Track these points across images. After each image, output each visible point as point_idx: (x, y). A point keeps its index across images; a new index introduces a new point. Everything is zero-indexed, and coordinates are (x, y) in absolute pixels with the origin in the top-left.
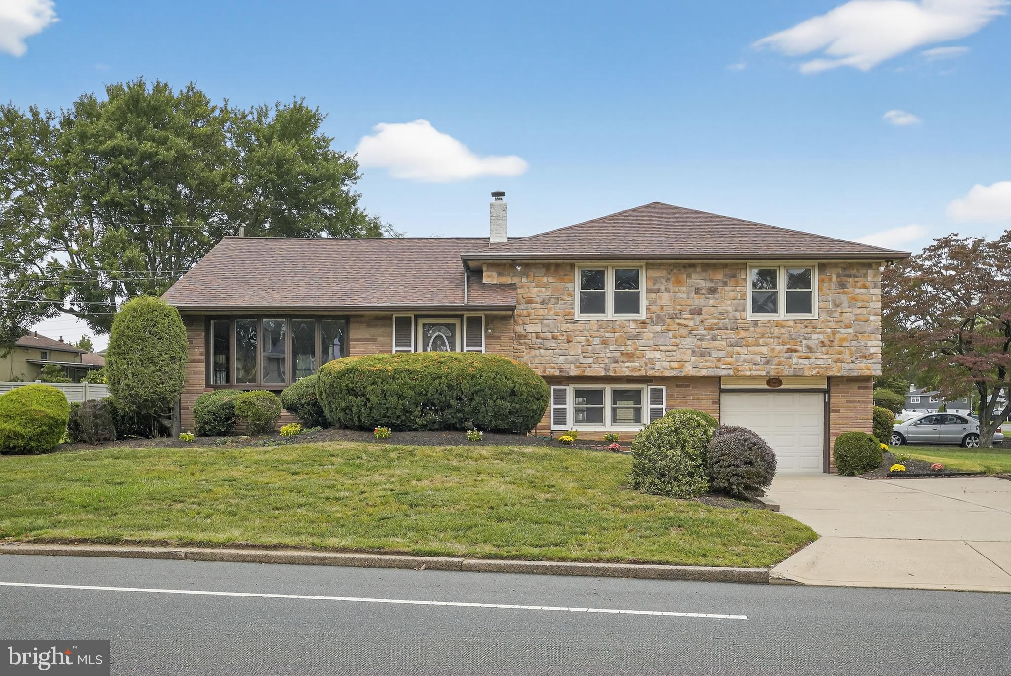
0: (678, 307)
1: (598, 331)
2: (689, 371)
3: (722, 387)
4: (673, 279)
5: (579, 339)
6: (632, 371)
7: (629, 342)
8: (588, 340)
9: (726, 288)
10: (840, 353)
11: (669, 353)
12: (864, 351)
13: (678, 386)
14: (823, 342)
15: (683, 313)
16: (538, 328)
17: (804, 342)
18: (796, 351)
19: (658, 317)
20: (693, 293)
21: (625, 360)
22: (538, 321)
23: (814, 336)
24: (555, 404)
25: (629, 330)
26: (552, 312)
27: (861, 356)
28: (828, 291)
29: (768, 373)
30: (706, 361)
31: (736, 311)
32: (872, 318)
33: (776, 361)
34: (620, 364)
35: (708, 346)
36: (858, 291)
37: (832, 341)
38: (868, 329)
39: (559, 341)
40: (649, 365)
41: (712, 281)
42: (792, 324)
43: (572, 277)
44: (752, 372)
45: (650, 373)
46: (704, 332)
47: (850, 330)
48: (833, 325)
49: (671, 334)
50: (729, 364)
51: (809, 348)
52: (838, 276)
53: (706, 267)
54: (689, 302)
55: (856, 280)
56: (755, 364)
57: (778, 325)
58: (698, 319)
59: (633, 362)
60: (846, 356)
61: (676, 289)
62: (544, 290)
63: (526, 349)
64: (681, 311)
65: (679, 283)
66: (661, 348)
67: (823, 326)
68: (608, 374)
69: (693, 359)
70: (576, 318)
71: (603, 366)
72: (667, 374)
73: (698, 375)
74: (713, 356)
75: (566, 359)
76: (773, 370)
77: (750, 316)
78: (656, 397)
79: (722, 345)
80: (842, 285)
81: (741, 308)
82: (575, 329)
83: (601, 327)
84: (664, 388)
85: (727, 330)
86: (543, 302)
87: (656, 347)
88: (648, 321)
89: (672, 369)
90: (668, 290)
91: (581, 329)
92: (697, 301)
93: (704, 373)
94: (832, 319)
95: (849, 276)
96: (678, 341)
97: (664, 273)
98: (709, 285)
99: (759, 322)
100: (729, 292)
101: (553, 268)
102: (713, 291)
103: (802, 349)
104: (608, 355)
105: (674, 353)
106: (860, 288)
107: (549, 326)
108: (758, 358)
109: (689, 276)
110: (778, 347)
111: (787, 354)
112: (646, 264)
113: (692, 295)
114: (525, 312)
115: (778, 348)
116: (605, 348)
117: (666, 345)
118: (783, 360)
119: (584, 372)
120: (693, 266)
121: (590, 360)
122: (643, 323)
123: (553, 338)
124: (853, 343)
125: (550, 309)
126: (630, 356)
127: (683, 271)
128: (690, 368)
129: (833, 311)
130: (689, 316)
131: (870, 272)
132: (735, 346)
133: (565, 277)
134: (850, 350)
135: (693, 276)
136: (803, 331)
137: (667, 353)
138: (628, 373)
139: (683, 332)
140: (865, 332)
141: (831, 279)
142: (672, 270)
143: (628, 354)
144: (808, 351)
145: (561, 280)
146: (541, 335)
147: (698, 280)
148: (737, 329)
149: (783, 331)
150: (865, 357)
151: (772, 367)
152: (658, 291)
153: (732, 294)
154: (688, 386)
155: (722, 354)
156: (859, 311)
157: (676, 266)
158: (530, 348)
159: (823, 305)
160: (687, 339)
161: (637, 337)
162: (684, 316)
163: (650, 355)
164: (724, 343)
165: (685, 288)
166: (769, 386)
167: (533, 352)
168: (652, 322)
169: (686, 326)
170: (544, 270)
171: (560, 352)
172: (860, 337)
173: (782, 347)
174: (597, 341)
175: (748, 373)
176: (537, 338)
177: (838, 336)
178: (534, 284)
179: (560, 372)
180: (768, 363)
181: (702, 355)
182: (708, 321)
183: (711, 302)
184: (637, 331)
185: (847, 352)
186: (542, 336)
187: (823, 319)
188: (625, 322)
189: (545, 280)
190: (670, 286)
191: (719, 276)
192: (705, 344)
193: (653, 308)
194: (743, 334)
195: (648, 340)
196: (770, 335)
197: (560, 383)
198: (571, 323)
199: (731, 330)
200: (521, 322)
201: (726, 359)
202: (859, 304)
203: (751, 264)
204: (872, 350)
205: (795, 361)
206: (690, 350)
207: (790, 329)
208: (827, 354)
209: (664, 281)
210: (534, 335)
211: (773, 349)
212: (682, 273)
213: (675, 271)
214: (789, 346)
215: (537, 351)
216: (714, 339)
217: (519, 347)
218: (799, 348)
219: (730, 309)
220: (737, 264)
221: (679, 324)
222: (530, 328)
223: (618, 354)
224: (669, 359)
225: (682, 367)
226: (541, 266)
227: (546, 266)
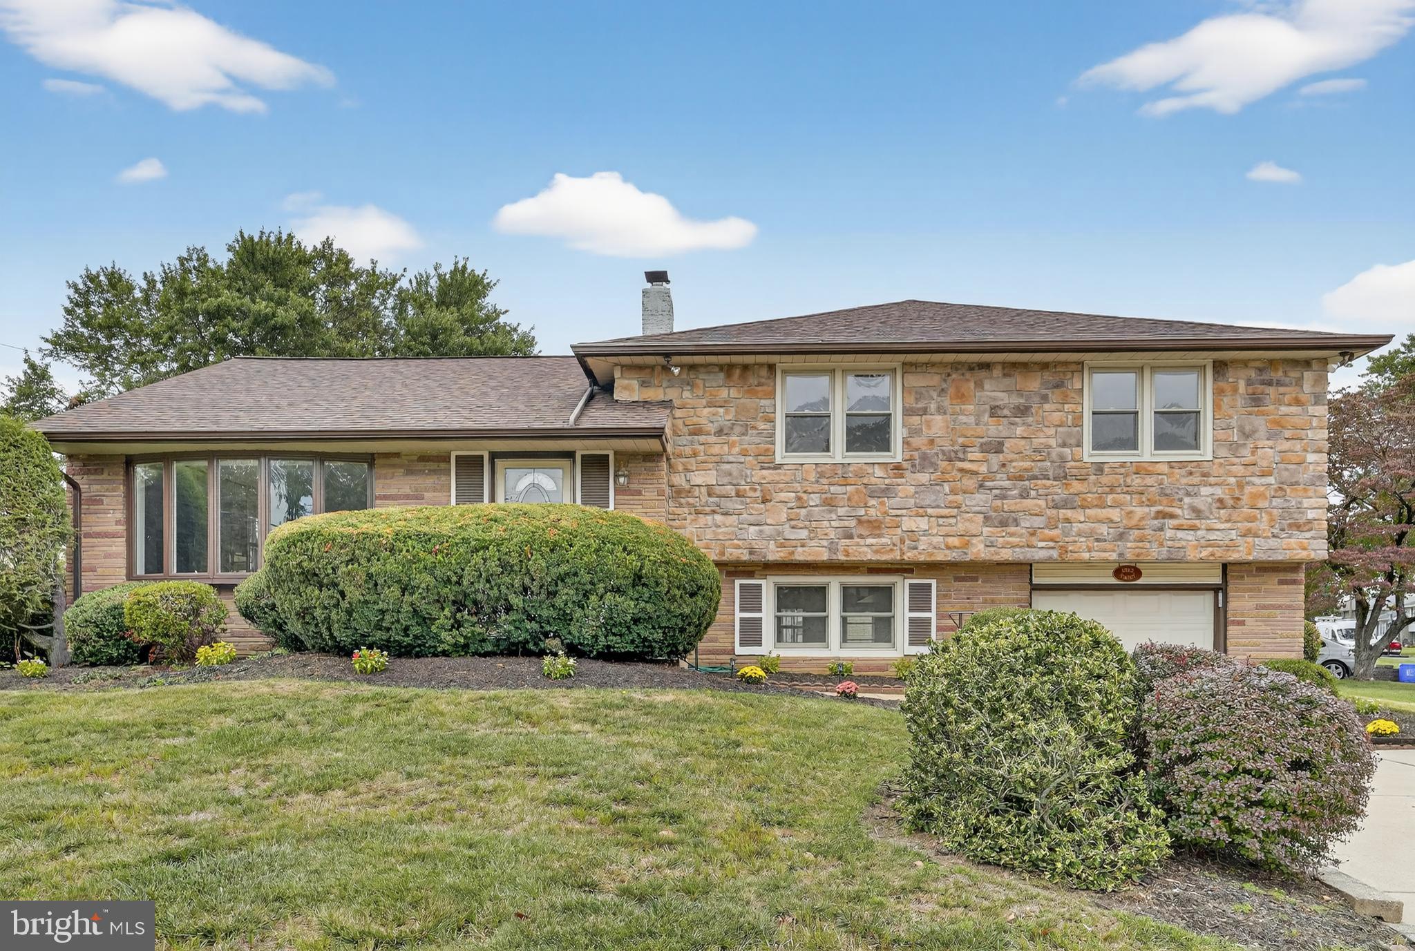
0: (961, 440)
1: (817, 482)
2: (979, 551)
3: (1036, 581)
4: (951, 391)
5: (783, 496)
6: (877, 552)
7: (872, 502)
8: (799, 499)
9: (1047, 407)
10: (1252, 519)
11: (944, 520)
12: (1295, 516)
13: (957, 579)
14: (1220, 501)
15: (969, 449)
16: (710, 478)
17: (1187, 500)
18: (1172, 516)
19: (924, 457)
20: (987, 415)
21: (866, 533)
22: (711, 466)
23: (1205, 491)
24: (742, 610)
25: (873, 480)
26: (736, 450)
27: (1290, 525)
28: (1231, 411)
29: (1121, 555)
30: (1011, 535)
31: (1064, 445)
32: (1311, 457)
33: (1135, 533)
34: (856, 540)
35: (1013, 508)
36: (1284, 409)
37: (1238, 499)
38: (1304, 477)
39: (748, 500)
40: (907, 542)
41: (1020, 393)
42: (1165, 469)
43: (770, 388)
44: (1094, 554)
45: (909, 556)
46: (1007, 484)
47: (1271, 480)
48: (1239, 470)
49: (947, 488)
50: (1052, 540)
51: (1197, 512)
52: (1249, 383)
53: (1011, 368)
54: (980, 430)
55: (1282, 390)
56: (1097, 540)
57: (1141, 470)
58: (995, 459)
59: (879, 536)
60: (1263, 525)
61: (957, 408)
62: (721, 410)
63: (690, 514)
64: (964, 446)
65: (961, 397)
66: (930, 511)
67: (1222, 471)
68: (834, 557)
69: (986, 530)
70: (778, 460)
71: (825, 543)
72: (940, 557)
73: (996, 558)
74: (1023, 525)
75: (761, 531)
76: (1130, 551)
77: (1089, 454)
78: (920, 597)
79: (1040, 507)
80: (1256, 400)
81: (1073, 441)
82: (777, 478)
83: (822, 475)
84: (934, 582)
85: (1049, 479)
86: (720, 432)
87: (921, 511)
88: (905, 465)
89: (948, 548)
90: (941, 410)
91: (787, 479)
92: (994, 429)
93: (1006, 555)
94: (1237, 460)
95: (1269, 383)
96: (959, 498)
97: (935, 380)
98: (1016, 400)
99: (1106, 466)
100: (1052, 412)
101: (737, 372)
102: (1022, 411)
103: (1184, 513)
104: (834, 524)
105: (953, 521)
106: (1290, 405)
107: (730, 474)
108: (1103, 529)
109: (979, 385)
110: (1138, 509)
111: (1156, 522)
112: (904, 364)
113: (986, 417)
114: (688, 450)
115: (1140, 511)
116: (831, 512)
117: (938, 507)
118: (1147, 532)
119: (793, 553)
120: (986, 366)
121: (804, 534)
122: (898, 467)
123: (738, 495)
124: (1276, 502)
125: (731, 445)
126: (875, 527)
127: (968, 375)
128: (981, 546)
129: (1239, 446)
130: (979, 456)
131: (1308, 375)
132: (1063, 507)
133: (759, 388)
134: (1270, 514)
135: (987, 386)
136: (1184, 481)
137: (941, 521)
138: (869, 555)
139: (970, 483)
140: (1297, 483)
141: (1235, 390)
142: (949, 375)
143: (869, 522)
144: (1194, 515)
145: (751, 393)
146: (718, 490)
147: (995, 390)
148: (1065, 478)
149: (1150, 481)
150: (1298, 527)
151: (1129, 545)
152: (925, 411)
153: (1057, 417)
154: (975, 579)
155: (1038, 522)
156: (1286, 445)
157: (955, 366)
158: (698, 512)
159: (1221, 434)
160: (977, 496)
161: (887, 491)
162: (970, 456)
163: (908, 524)
164: (1042, 503)
165: (972, 407)
166: (1121, 579)
167: (703, 520)
168: (914, 466)
169: (976, 473)
170: (722, 375)
171: (752, 519)
172: (1288, 491)
173: (1146, 510)
174: (815, 499)
175: (1086, 556)
176: (709, 495)
177: (1248, 489)
178: (704, 402)
179: (751, 553)
180: (1121, 537)
181: (1003, 524)
182: (1014, 464)
183: (1019, 431)
184: (887, 481)
185: (1265, 517)
186: (718, 492)
187: (1222, 461)
188: (865, 467)
189: (724, 393)
190: (946, 402)
191: (1034, 384)
192: (1008, 504)
193: (916, 441)
194: (1076, 486)
195: (907, 497)
196: (1125, 489)
197: (750, 575)
198: (769, 468)
199: (1055, 479)
200: (680, 468)
201: (1046, 531)
202: (1288, 434)
203: (1094, 363)
204: (1311, 515)
205: (1169, 533)
206: (982, 516)
207: (1160, 477)
208: (1228, 521)
209: (935, 395)
210: (704, 490)
211: (1131, 512)
212: (968, 380)
213: (954, 376)
214: (1160, 508)
215: (709, 518)
216: (1024, 495)
217: (679, 511)
218: (1179, 512)
219: (1053, 442)
220: (1066, 363)
221: (961, 470)
222: (698, 478)
223: (853, 523)
224: (944, 530)
225: (967, 544)
226: (717, 369)
227: (728, 369)
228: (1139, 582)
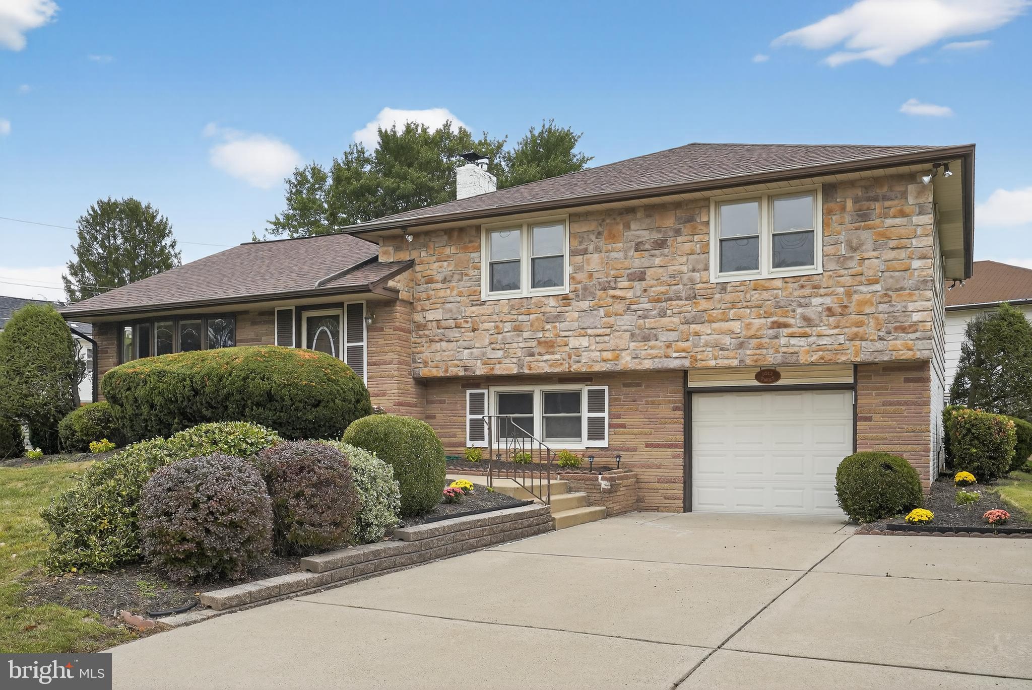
0: (612, 272)
1: (509, 313)
2: (627, 362)
3: (691, 385)
4: (606, 233)
5: (486, 325)
6: (551, 366)
7: (548, 327)
8: (497, 327)
9: (679, 239)
10: (859, 324)
11: (600, 338)
12: (900, 319)
13: (625, 385)
14: (829, 309)
15: (619, 279)
16: (436, 315)
17: (799, 310)
18: (786, 326)
19: (585, 289)
20: (633, 250)
21: (543, 351)
22: (438, 305)
23: (816, 301)
24: (471, 414)
25: (548, 309)
26: (455, 292)
27: (896, 329)
28: (839, 228)
29: (741, 361)
30: (652, 348)
31: (694, 271)
32: (916, 264)
33: (754, 342)
34: (537, 357)
35: (652, 326)
36: (889, 222)
37: (846, 307)
38: (910, 283)
39: (463, 330)
40: (573, 357)
41: (659, 230)
42: (779, 284)
43: (477, 245)
44: (719, 361)
45: (575, 368)
46: (648, 306)
47: (877, 287)
48: (847, 280)
49: (602, 312)
50: (684, 351)
51: (806, 319)
52: (856, 201)
53: (650, 210)
54: (627, 263)
55: (887, 204)
56: (722, 349)
57: (758, 286)
58: (639, 286)
59: (553, 353)
60: (870, 329)
61: (610, 247)
62: (445, 263)
63: (426, 342)
64: (616, 277)
65: (613, 237)
66: (589, 331)
67: (831, 282)
68: (521, 371)
69: (632, 345)
70: (483, 298)
71: (515, 360)
72: (597, 368)
73: (639, 367)
74: (661, 339)
75: (472, 353)
77: (715, 275)
78: (596, 402)
79: (673, 322)
80: (863, 216)
81: (701, 266)
82: (482, 312)
83: (512, 308)
84: (606, 388)
85: (681, 300)
86: (444, 281)
87: (583, 332)
88: (571, 296)
89: (605, 361)
90: (598, 250)
91: (489, 312)
92: (637, 262)
93: (648, 365)
94: (846, 272)
95: (876, 199)
96: (611, 320)
97: (593, 226)
98: (656, 236)
99: (729, 285)
100: (683, 243)
101: (456, 234)
102: (661, 244)
103: (796, 322)
104: (521, 345)
105: (607, 338)
106: (894, 217)
107: (451, 311)
108: (727, 340)
109: (627, 227)
110: (757, 321)
111: (771, 331)
112: (570, 215)
113: (632, 253)
114: (424, 296)
115: (757, 322)
116: (519, 336)
117: (596, 328)
118: (763, 341)
119: (493, 369)
120: (632, 210)
121: (500, 354)
122: (565, 298)
123: (456, 327)
124: (882, 307)
125: (452, 289)
126: (549, 346)
127: (618, 220)
128: (629, 358)
129: (846, 258)
130: (626, 284)
131: (911, 188)
132: (692, 323)
133: (470, 245)
134: (877, 319)
135: (633, 226)
136: (796, 293)
137: (598, 339)
138: (546, 369)
139: (619, 307)
140: (902, 289)
141: (843, 209)
142: (603, 220)
143: (546, 342)
144: (805, 324)
145: (465, 249)
146: (443, 323)
147: (640, 231)
148: (695, 297)
149: (765, 295)
150: (903, 329)
151: (749, 352)
152: (585, 252)
153: (687, 247)
154: (639, 385)
155: (673, 336)
156: (892, 254)
157: (609, 213)
158: (432, 341)
159: (830, 249)
160: (626, 317)
161: (558, 318)
162: (620, 285)
163: (573, 342)
164: (676, 320)
165: (621, 245)
166: (762, 382)
167: (437, 346)
168: (577, 296)
169: (623, 299)
170: (446, 237)
171: (465, 344)
172: (894, 298)
173: (763, 321)
174: (508, 327)
175: (712, 363)
176: (438, 328)
177: (855, 297)
178: (434, 258)
179: (465, 370)
180: (741, 346)
181: (646, 339)
182: (653, 289)
183: (657, 261)
184: (558, 309)
185: (872, 323)
186: (444, 326)
187: (831, 273)
188: (543, 299)
189: (448, 251)
190: (601, 243)
191: (670, 222)
192: (649, 323)
193: (580, 276)
194: (704, 304)
195: (572, 321)
196: (745, 304)
197: (477, 386)
198: (477, 305)
199: (686, 299)
200: (419, 309)
201: (680, 343)
202: (892, 244)
203: (718, 199)
204: (916, 317)
205: (783, 341)
206: (628, 333)
207: (775, 291)
208: (836, 327)
209: (593, 237)
210: (434, 324)
211: (749, 324)
212: (618, 224)
213: (608, 221)
214: (775, 319)
215: (438, 344)
216: (663, 314)
217: (419, 341)
218: (792, 321)
219: (684, 268)
220: (695, 201)
221: (613, 297)
222: (430, 316)
223: (534, 344)
224: (600, 347)
225: (617, 358)
226: (443, 233)
227: (449, 232)
228: (779, 383)
